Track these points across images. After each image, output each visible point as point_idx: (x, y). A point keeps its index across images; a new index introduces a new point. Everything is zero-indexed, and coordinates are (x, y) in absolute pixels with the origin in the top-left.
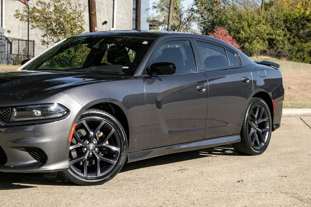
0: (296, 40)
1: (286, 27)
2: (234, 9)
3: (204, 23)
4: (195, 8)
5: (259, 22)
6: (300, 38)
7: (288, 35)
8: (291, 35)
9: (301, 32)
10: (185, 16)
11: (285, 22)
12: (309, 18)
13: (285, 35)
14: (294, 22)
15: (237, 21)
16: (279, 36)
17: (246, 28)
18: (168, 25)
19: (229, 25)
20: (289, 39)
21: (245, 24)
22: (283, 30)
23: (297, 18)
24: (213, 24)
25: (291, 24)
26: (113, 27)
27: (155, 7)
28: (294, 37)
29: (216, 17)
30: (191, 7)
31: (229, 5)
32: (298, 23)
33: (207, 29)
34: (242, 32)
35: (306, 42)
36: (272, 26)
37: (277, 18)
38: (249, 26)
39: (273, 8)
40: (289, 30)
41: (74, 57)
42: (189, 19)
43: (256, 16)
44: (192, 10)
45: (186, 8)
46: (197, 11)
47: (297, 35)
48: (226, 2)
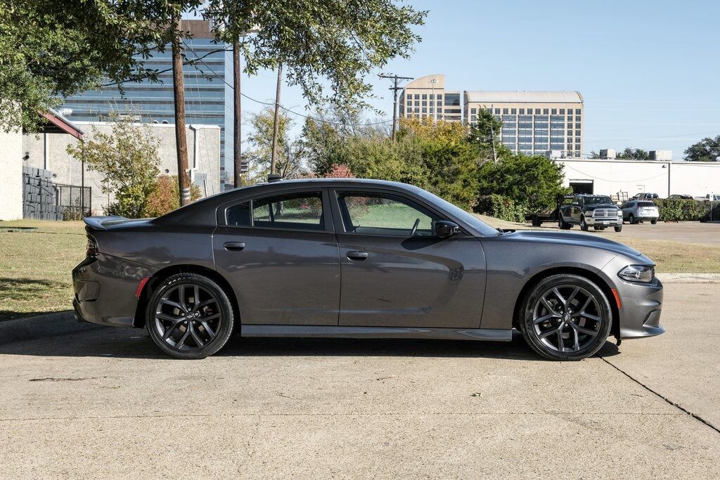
0: (439, 178)
1: (425, 162)
2: (355, 140)
3: (318, 159)
4: (305, 140)
5: (390, 157)
6: (443, 176)
7: (428, 173)
8: (431, 172)
9: (446, 169)
10: (293, 151)
11: (424, 155)
12: (455, 151)
13: (424, 173)
14: (435, 156)
15: (361, 156)
16: (417, 174)
17: (373, 165)
18: (272, 162)
19: (351, 162)
20: (430, 178)
21: (371, 160)
22: (422, 166)
23: (440, 150)
24: (330, 160)
25: (431, 159)
26: (194, 167)
27: (252, 140)
28: (436, 176)
29: (333, 151)
30: (300, 138)
31: (350, 135)
32: (441, 157)
33: (323, 167)
34: (369, 171)
35: (452, 182)
36: (406, 160)
37: (413, 152)
38: (377, 162)
39: (406, 139)
40: (429, 167)
41: (143, 205)
42: (298, 155)
43: (386, 149)
44: (301, 142)
45: (293, 140)
46: (307, 144)
47: (440, 173)
48: (345, 131)
